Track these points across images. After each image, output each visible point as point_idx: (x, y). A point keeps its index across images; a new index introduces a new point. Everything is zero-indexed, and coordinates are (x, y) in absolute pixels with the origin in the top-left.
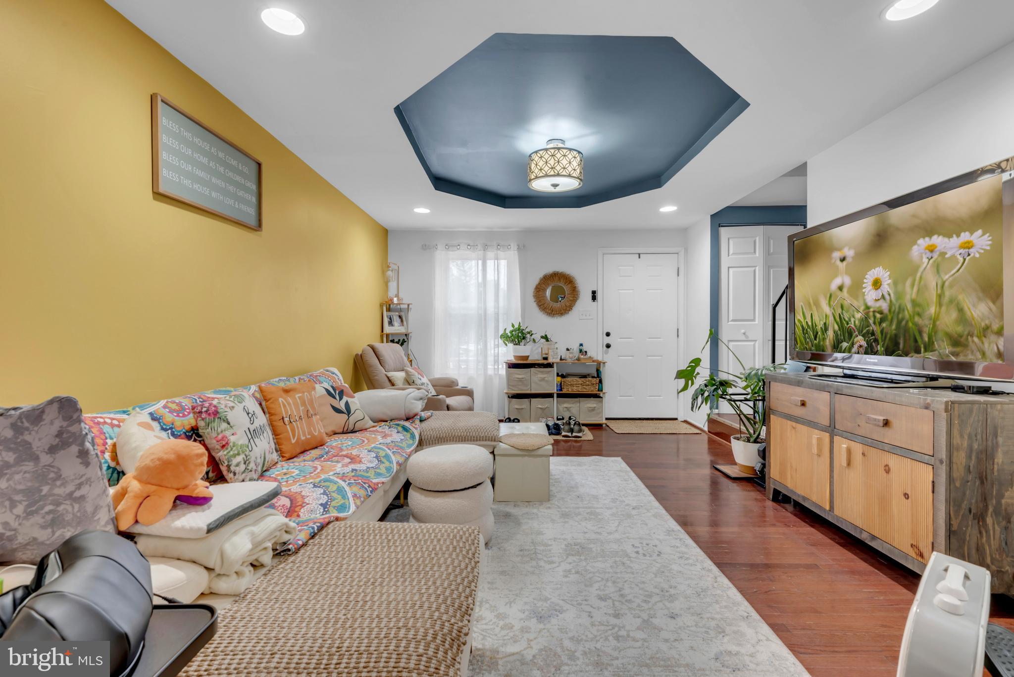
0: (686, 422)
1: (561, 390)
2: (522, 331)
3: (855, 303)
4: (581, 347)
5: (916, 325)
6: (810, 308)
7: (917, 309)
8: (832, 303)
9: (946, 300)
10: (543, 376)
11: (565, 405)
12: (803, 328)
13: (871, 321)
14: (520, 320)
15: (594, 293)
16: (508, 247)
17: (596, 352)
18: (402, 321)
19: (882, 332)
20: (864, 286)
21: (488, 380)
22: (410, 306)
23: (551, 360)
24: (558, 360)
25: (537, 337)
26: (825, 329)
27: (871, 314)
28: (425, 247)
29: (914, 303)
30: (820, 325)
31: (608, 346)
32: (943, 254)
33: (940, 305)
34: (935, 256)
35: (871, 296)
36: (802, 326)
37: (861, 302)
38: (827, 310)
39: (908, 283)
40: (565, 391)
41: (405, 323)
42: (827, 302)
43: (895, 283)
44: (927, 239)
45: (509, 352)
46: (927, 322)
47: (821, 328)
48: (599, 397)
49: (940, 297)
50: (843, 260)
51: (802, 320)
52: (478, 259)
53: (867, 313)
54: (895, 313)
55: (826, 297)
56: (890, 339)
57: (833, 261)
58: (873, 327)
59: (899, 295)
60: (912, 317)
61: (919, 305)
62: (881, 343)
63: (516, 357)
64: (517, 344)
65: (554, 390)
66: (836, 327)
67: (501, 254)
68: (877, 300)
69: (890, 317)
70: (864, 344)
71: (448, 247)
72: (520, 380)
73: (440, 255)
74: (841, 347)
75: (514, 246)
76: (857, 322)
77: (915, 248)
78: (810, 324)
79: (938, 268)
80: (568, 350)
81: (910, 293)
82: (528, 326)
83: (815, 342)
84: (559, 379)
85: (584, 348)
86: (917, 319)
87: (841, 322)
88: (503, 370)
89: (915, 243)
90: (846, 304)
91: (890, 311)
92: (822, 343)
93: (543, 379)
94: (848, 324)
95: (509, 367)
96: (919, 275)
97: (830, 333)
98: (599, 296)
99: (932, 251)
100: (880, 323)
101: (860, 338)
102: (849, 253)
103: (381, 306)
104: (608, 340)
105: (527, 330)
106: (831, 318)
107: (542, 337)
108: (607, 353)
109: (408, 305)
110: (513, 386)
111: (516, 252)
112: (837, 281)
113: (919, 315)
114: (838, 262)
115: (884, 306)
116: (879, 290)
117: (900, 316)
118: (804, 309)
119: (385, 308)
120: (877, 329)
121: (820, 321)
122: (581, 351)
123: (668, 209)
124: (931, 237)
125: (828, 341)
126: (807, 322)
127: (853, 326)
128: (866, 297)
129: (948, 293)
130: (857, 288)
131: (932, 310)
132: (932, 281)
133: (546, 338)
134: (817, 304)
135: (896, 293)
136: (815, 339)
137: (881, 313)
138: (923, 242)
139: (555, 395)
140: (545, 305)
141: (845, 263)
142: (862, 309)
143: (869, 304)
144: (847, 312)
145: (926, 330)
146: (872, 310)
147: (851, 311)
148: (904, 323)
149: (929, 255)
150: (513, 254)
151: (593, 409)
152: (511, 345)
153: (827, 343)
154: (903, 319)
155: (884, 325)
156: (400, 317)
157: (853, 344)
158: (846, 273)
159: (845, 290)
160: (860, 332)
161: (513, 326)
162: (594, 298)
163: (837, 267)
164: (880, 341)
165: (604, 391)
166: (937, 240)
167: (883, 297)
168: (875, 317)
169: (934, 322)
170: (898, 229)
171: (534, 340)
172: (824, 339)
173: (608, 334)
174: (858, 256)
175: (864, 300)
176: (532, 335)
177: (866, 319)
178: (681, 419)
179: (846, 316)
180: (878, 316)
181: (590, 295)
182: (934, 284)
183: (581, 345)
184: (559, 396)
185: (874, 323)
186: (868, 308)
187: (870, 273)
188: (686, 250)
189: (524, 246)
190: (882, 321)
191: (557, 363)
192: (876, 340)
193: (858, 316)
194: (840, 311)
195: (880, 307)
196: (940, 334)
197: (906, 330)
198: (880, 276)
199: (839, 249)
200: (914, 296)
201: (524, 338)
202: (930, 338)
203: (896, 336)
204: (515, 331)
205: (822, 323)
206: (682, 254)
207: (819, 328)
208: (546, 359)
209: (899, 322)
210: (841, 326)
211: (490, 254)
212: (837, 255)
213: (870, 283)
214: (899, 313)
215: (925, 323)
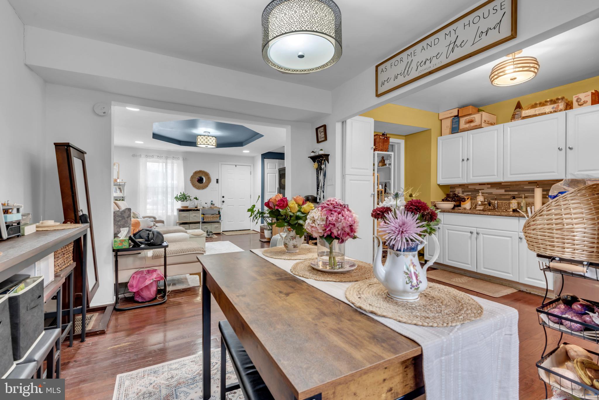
0: (253, 230)
1: (203, 220)
2: (184, 195)
4: (212, 202)
10: (195, 214)
11: (205, 226)
14: (184, 191)
15: (217, 180)
16: (178, 158)
17: (218, 204)
18: (121, 191)
21: (168, 217)
22: (126, 183)
23: (198, 208)
24: (202, 208)
25: (192, 198)
28: (134, 156)
31: (223, 202)
40: (205, 220)
45: (179, 205)
48: (218, 222)
52: (163, 163)
63: (182, 207)
64: (182, 201)
65: (201, 220)
67: (175, 161)
71: (147, 156)
72: (185, 216)
73: (142, 160)
75: (181, 159)
80: (206, 203)
82: (188, 193)
84: (203, 215)
85: (213, 203)
88: (176, 213)
93: (195, 216)
95: (179, 211)
98: (219, 181)
104: (223, 199)
105: (188, 195)
107: (194, 198)
108: (223, 204)
109: (125, 183)
110: (181, 219)
122: (212, 204)
123: (246, 152)
133: (196, 198)
139: (201, 222)
140: (196, 185)
150: (181, 162)
151: (217, 227)
152: (180, 202)
156: (119, 188)
161: (181, 193)
162: (217, 182)
165: (222, 220)
171: (191, 200)
173: (223, 197)
176: (190, 197)
178: (252, 229)
181: (216, 181)
183: (212, 201)
184: (203, 222)
188: (254, 165)
189: (186, 159)
191: (201, 209)
201: (186, 199)
204: (182, 195)
206: (252, 166)
208: (196, 207)
211: (169, 161)
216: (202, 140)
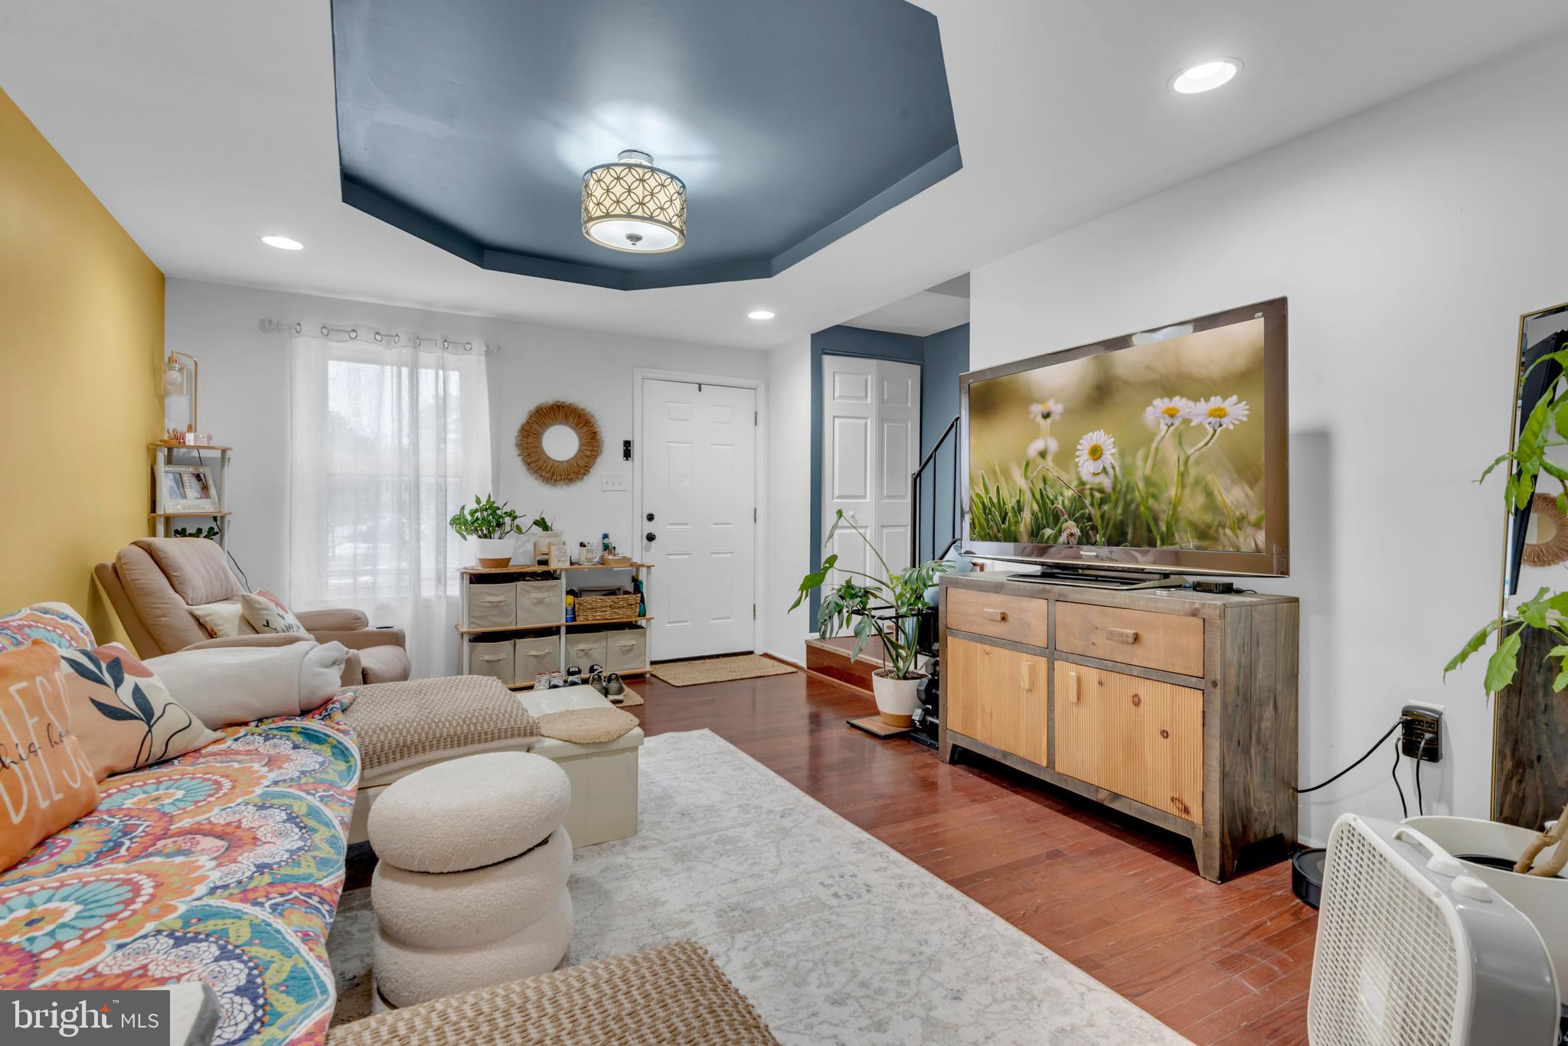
0: (766, 655)
1: (574, 619)
2: (492, 508)
3: (1065, 477)
4: (606, 541)
5: (1150, 509)
6: (997, 479)
7: (1152, 489)
8: (1029, 474)
9: (1190, 479)
10: (540, 595)
11: (582, 646)
12: (984, 509)
13: (1087, 502)
14: (489, 489)
15: (627, 444)
16: (466, 347)
17: (630, 547)
18: (205, 488)
19: (1102, 517)
20: (1077, 453)
21: (423, 608)
22: (229, 454)
23: (554, 565)
24: (567, 565)
25: (525, 522)
26: (1019, 508)
27: (1087, 492)
28: (267, 326)
29: (1148, 481)
30: (1010, 504)
31: (651, 538)
32: (1187, 421)
33: (1183, 486)
34: (1177, 422)
35: (1087, 468)
36: (983, 504)
37: (1074, 476)
38: (1021, 482)
39: (1140, 454)
40: (580, 621)
41: (213, 491)
42: (1022, 472)
43: (1122, 454)
44: (1166, 400)
45: (471, 552)
46: (1164, 507)
47: (1013, 508)
48: (633, 626)
49: (1183, 475)
50: (1046, 416)
51: (983, 495)
52: (400, 365)
53: (1082, 491)
54: (1121, 492)
55: (1020, 466)
56: (1114, 526)
57: (1032, 416)
58: (1091, 510)
59: (1127, 470)
60: (1144, 500)
61: (1154, 485)
62: (1101, 532)
63: (484, 562)
64: (485, 536)
65: (560, 619)
66: (1036, 507)
67: (450, 358)
68: (1096, 474)
69: (1114, 498)
70: (1077, 531)
71: (327, 331)
72: (495, 605)
73: (306, 347)
74: (1043, 534)
75: (478, 347)
76: (1066, 502)
77: (1150, 409)
78: (995, 500)
79: (1180, 439)
80: (582, 545)
81: (1142, 468)
82: (506, 502)
83: (1003, 526)
84: (571, 598)
85: (612, 541)
86: (1151, 502)
87: (1043, 500)
88: (455, 588)
89: (1150, 403)
90: (1050, 476)
91: (1114, 489)
92: (1013, 528)
93: (541, 602)
94: (1053, 504)
95: (471, 582)
96: (1154, 445)
97: (1027, 515)
98: (636, 450)
99: (1172, 416)
100: (1100, 506)
101: (1071, 523)
102: (1056, 408)
103: (152, 451)
104: (650, 528)
105: (507, 509)
106: (1028, 495)
107: (536, 523)
108: (648, 550)
109: (224, 451)
110: (481, 618)
111: (483, 358)
112: (1038, 445)
113: (1154, 497)
114: (1040, 419)
115: (1106, 482)
116: (1099, 461)
117: (1129, 497)
118: (987, 480)
119: (161, 457)
120: (1095, 513)
121: (1011, 497)
122: (606, 547)
123: (761, 315)
124: (1171, 398)
125: (1022, 525)
126: (990, 498)
127: (1060, 507)
128: (1080, 469)
129: (1193, 472)
130: (1066, 456)
131: (1173, 492)
132: (1172, 454)
133: (542, 524)
134: (1006, 474)
135: (1122, 467)
136: (1003, 522)
137: (1101, 491)
138: (1160, 404)
139: (563, 630)
140: (540, 463)
141: (1049, 421)
142: (1074, 484)
143: (1085, 478)
144: (1052, 487)
145: (1163, 519)
146: (1088, 486)
147: (1058, 487)
148: (1133, 506)
149: (1169, 421)
150: (475, 361)
151: (630, 649)
152: (473, 538)
153: (1022, 529)
154: (1132, 501)
155: (1106, 508)
156: (198, 477)
157: (1060, 532)
158: (1052, 435)
159: (1049, 458)
160: (1071, 516)
161: (478, 501)
162: (627, 454)
163: (1038, 425)
164: (1100, 527)
165: (648, 616)
166: (1179, 403)
167: (1105, 470)
168: (1092, 496)
169: (1175, 508)
170: (1126, 383)
171: (519, 529)
172: (1017, 523)
173: (651, 517)
174: (1068, 412)
175: (1078, 473)
176: (515, 518)
177: (1079, 498)
178: (759, 651)
179: (1051, 493)
180: (1097, 495)
181: (621, 448)
182: (1174, 458)
183: (606, 536)
184: (570, 630)
185: (1092, 504)
186: (1082, 483)
187: (1087, 437)
188: (768, 386)
189: (499, 348)
190: (1102, 502)
191: (566, 570)
192: (1094, 528)
193: (1068, 493)
194: (1041, 485)
195: (1100, 483)
196: (1182, 524)
197: (1137, 516)
198: (1100, 443)
199: (1043, 400)
200: (1148, 472)
201: (499, 525)
202: (1168, 525)
203: (1122, 523)
204: (482, 510)
205: (1014, 500)
206: (762, 390)
207: (1009, 507)
208: (545, 563)
209: (1127, 505)
210: (1043, 506)
211: (425, 356)
212: (1037, 409)
213: (1087, 451)
214: (1126, 493)
215: (1162, 507)
216: (618, 190)
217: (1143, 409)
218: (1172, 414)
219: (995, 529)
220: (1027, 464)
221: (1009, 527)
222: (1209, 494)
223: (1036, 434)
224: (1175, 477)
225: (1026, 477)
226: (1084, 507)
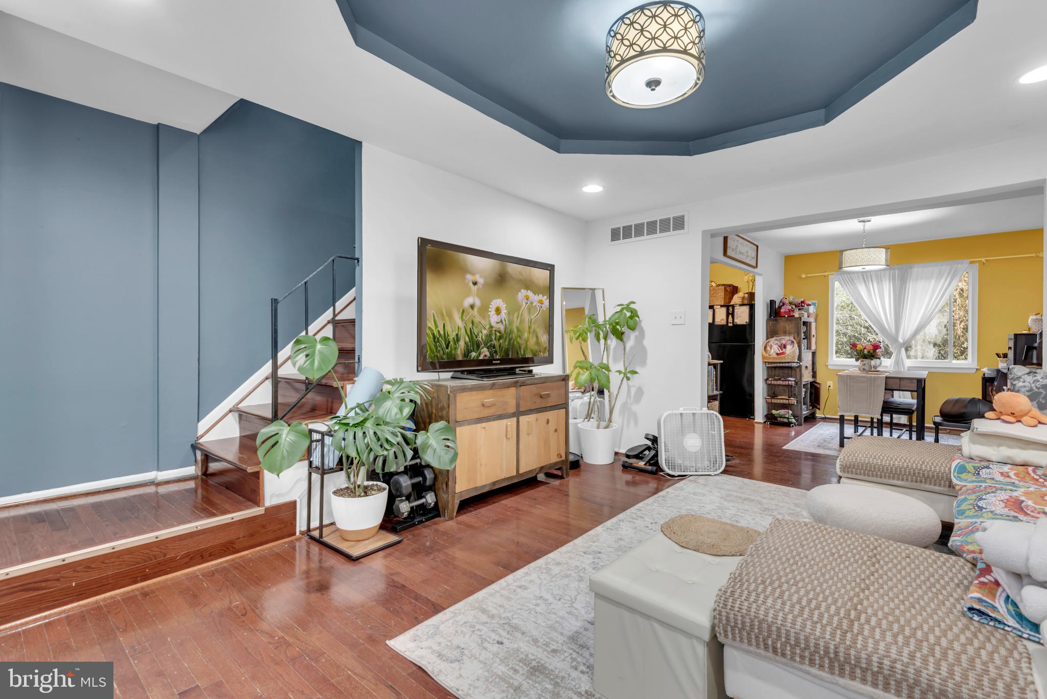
3: (483, 322)
5: (518, 343)
6: (444, 319)
7: (519, 333)
8: (464, 317)
9: (532, 330)
12: (434, 337)
13: (493, 337)
19: (500, 346)
20: (490, 310)
26: (457, 339)
27: (494, 332)
29: (517, 328)
30: (452, 336)
32: (532, 303)
33: (530, 333)
34: (529, 303)
35: (494, 319)
36: (433, 335)
37: (487, 322)
38: (459, 323)
39: (516, 315)
42: (460, 316)
43: (509, 314)
46: (523, 342)
47: (453, 338)
49: (530, 327)
50: (475, 283)
51: (433, 328)
53: (491, 331)
54: (508, 333)
55: (459, 311)
56: (504, 351)
57: (467, 281)
58: (495, 342)
59: (511, 323)
60: (516, 338)
61: (520, 331)
62: (499, 354)
66: (467, 339)
68: (497, 323)
69: (505, 336)
70: (488, 354)
74: (471, 356)
76: (483, 337)
77: (520, 294)
78: (442, 333)
79: (529, 311)
81: (516, 323)
83: (447, 350)
86: (519, 339)
87: (471, 335)
89: (520, 291)
90: (475, 320)
91: (505, 331)
92: (453, 352)
94: (477, 337)
96: (521, 312)
97: (462, 344)
99: (527, 299)
100: (499, 340)
101: (485, 349)
102: (481, 281)
106: (463, 331)
112: (469, 301)
113: (520, 337)
114: (471, 284)
115: (502, 328)
116: (499, 316)
117: (511, 336)
118: (436, 318)
120: (497, 344)
121: (453, 331)
124: (527, 290)
125: (459, 350)
126: (439, 331)
127: (480, 339)
128: (491, 319)
129: (533, 327)
130: (484, 310)
131: (526, 335)
132: (526, 318)
134: (450, 316)
135: (509, 320)
136: (447, 348)
137: (500, 332)
138: (523, 292)
141: (476, 287)
142: (488, 327)
143: (493, 324)
144: (477, 327)
145: (523, 347)
146: (494, 329)
147: (479, 328)
148: (512, 341)
149: (526, 301)
153: (459, 352)
154: (512, 339)
155: (501, 341)
157: (480, 354)
158: (477, 296)
159: (476, 309)
160: (485, 345)
163: (470, 288)
164: (498, 352)
166: (530, 293)
167: (501, 321)
168: (496, 335)
169: (526, 343)
170: (511, 277)
172: (456, 349)
174: (486, 285)
175: (489, 321)
177: (489, 336)
179: (476, 331)
180: (498, 334)
182: (527, 320)
185: (495, 339)
186: (491, 327)
187: (494, 301)
190: (500, 338)
192: (496, 352)
193: (485, 332)
194: (470, 325)
195: (499, 328)
196: (529, 350)
197: (513, 346)
198: (500, 306)
199: (473, 274)
200: (518, 325)
202: (524, 351)
203: (508, 349)
205: (454, 334)
207: (451, 338)
209: (510, 341)
210: (471, 339)
212: (469, 277)
213: (494, 309)
214: (510, 334)
215: (522, 342)
217: (517, 294)
218: (527, 298)
219: (441, 352)
220: (463, 311)
221: (451, 351)
222: (537, 337)
223: (468, 294)
224: (527, 328)
225: (462, 320)
226: (491, 340)
